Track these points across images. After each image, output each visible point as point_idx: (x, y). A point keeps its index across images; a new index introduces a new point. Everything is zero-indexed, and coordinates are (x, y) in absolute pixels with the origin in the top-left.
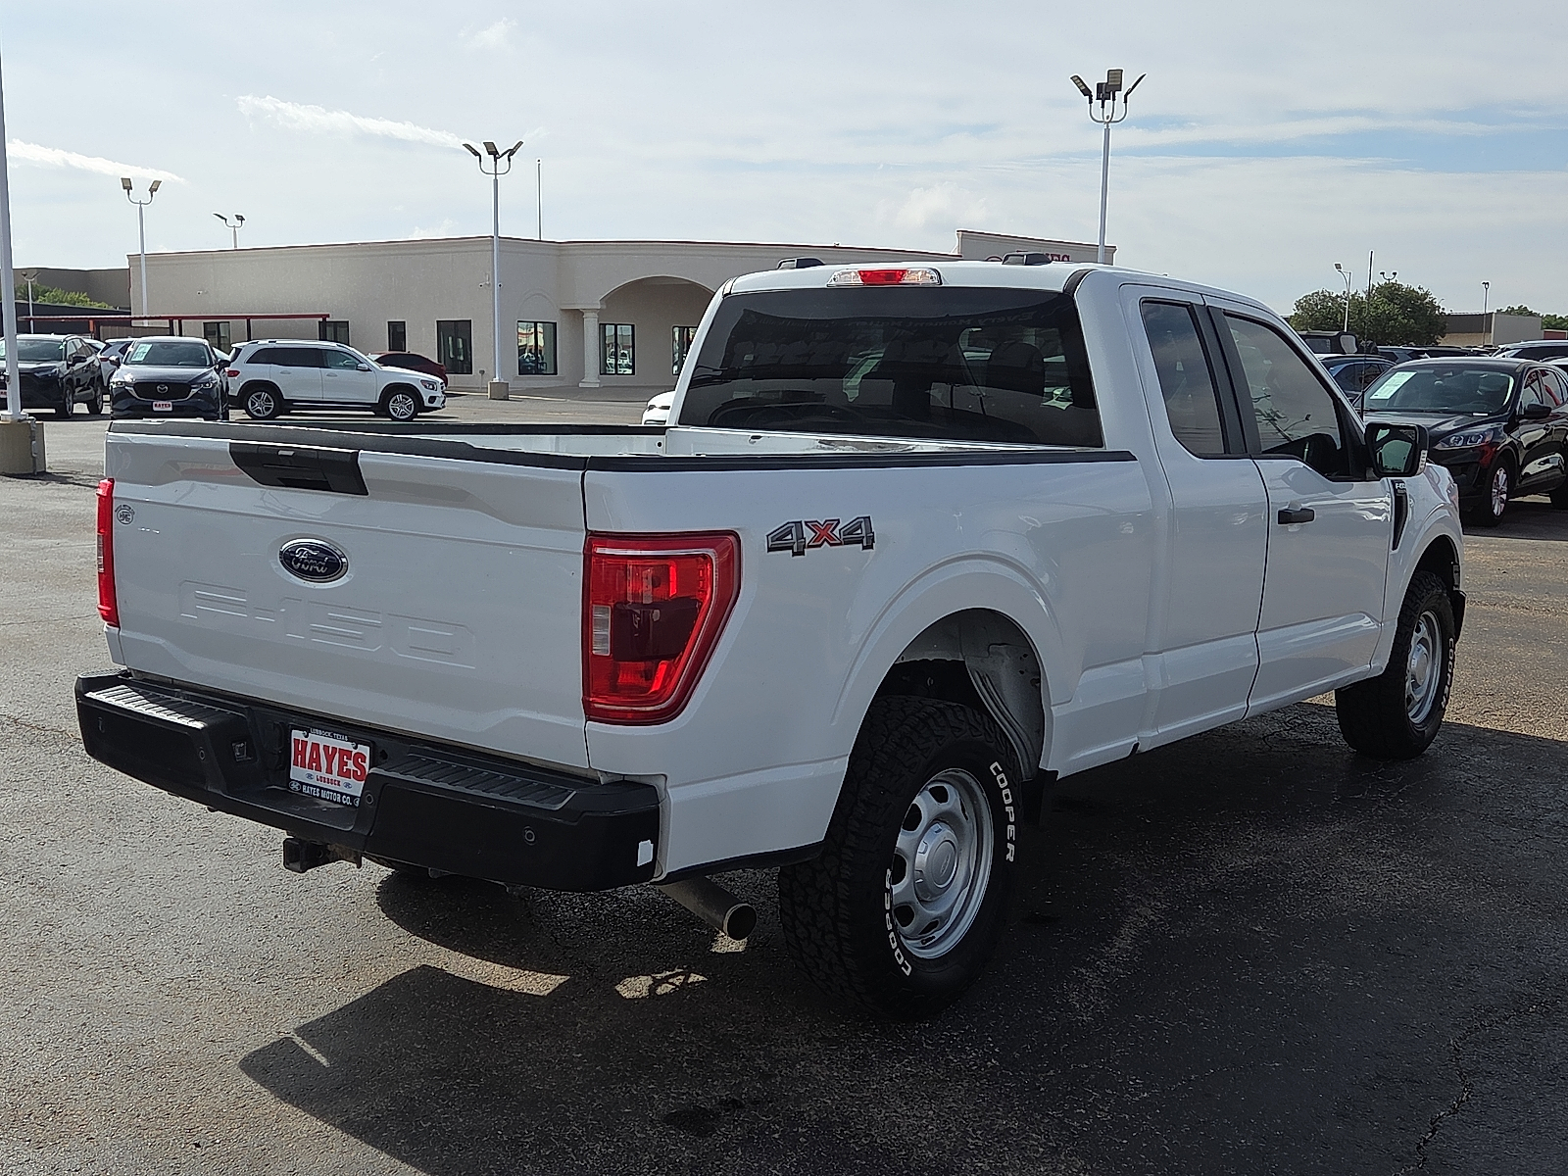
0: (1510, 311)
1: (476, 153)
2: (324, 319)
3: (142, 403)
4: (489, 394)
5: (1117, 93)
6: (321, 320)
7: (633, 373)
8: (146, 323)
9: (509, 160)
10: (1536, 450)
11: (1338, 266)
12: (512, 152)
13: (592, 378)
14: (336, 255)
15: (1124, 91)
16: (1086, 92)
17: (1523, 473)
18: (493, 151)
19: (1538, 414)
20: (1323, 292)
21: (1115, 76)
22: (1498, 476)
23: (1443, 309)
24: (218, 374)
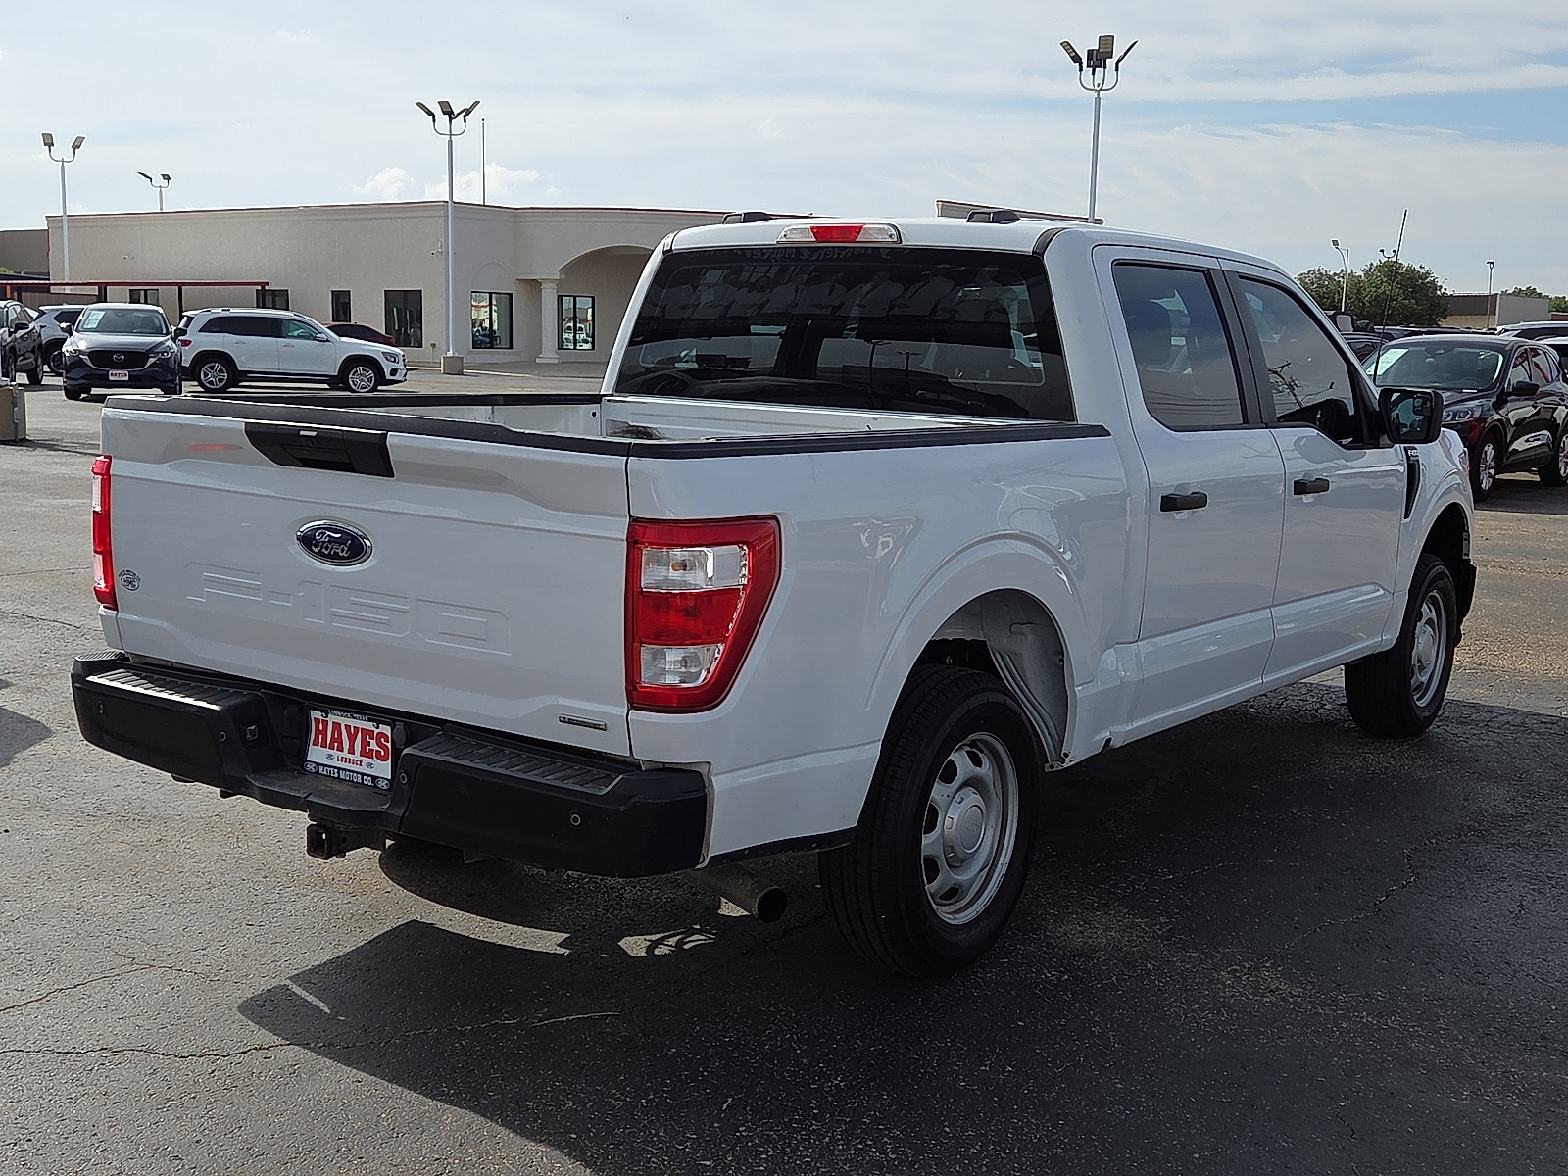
0: (1518, 293)
1: (430, 113)
2: (263, 288)
3: (100, 373)
4: (442, 369)
5: (1108, 60)
6: (259, 288)
7: (593, 348)
8: (68, 290)
9: (465, 120)
10: (1523, 427)
11: (1335, 243)
12: (468, 112)
13: (549, 353)
14: (275, 218)
15: (1116, 58)
16: (1076, 59)
17: (1511, 449)
18: (449, 112)
19: (1526, 391)
20: (1319, 270)
21: (1107, 42)
22: (1486, 452)
23: (1445, 289)
24: (175, 342)
